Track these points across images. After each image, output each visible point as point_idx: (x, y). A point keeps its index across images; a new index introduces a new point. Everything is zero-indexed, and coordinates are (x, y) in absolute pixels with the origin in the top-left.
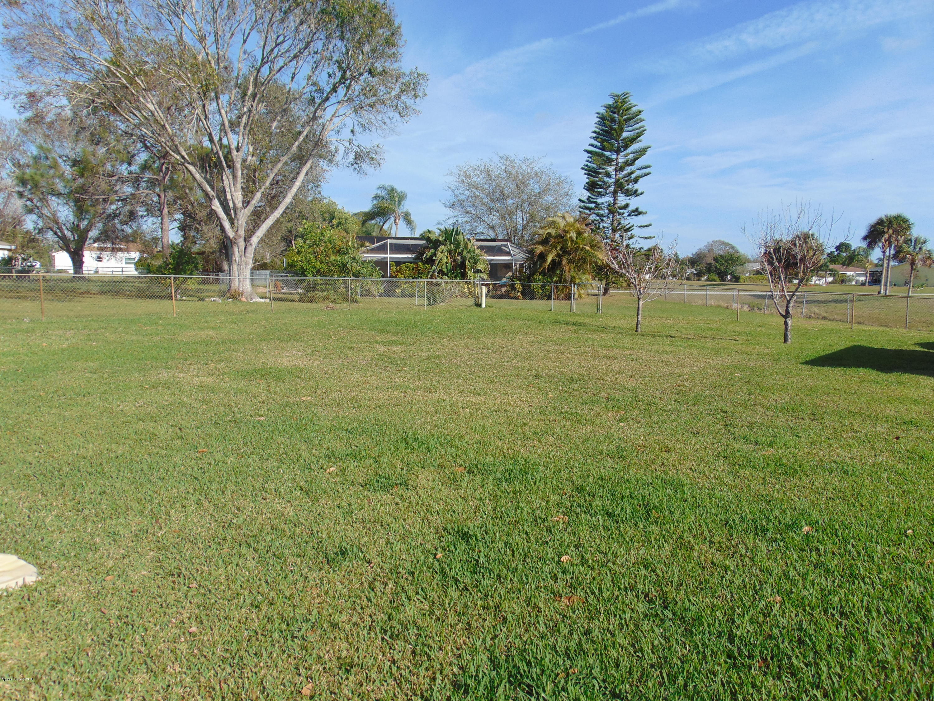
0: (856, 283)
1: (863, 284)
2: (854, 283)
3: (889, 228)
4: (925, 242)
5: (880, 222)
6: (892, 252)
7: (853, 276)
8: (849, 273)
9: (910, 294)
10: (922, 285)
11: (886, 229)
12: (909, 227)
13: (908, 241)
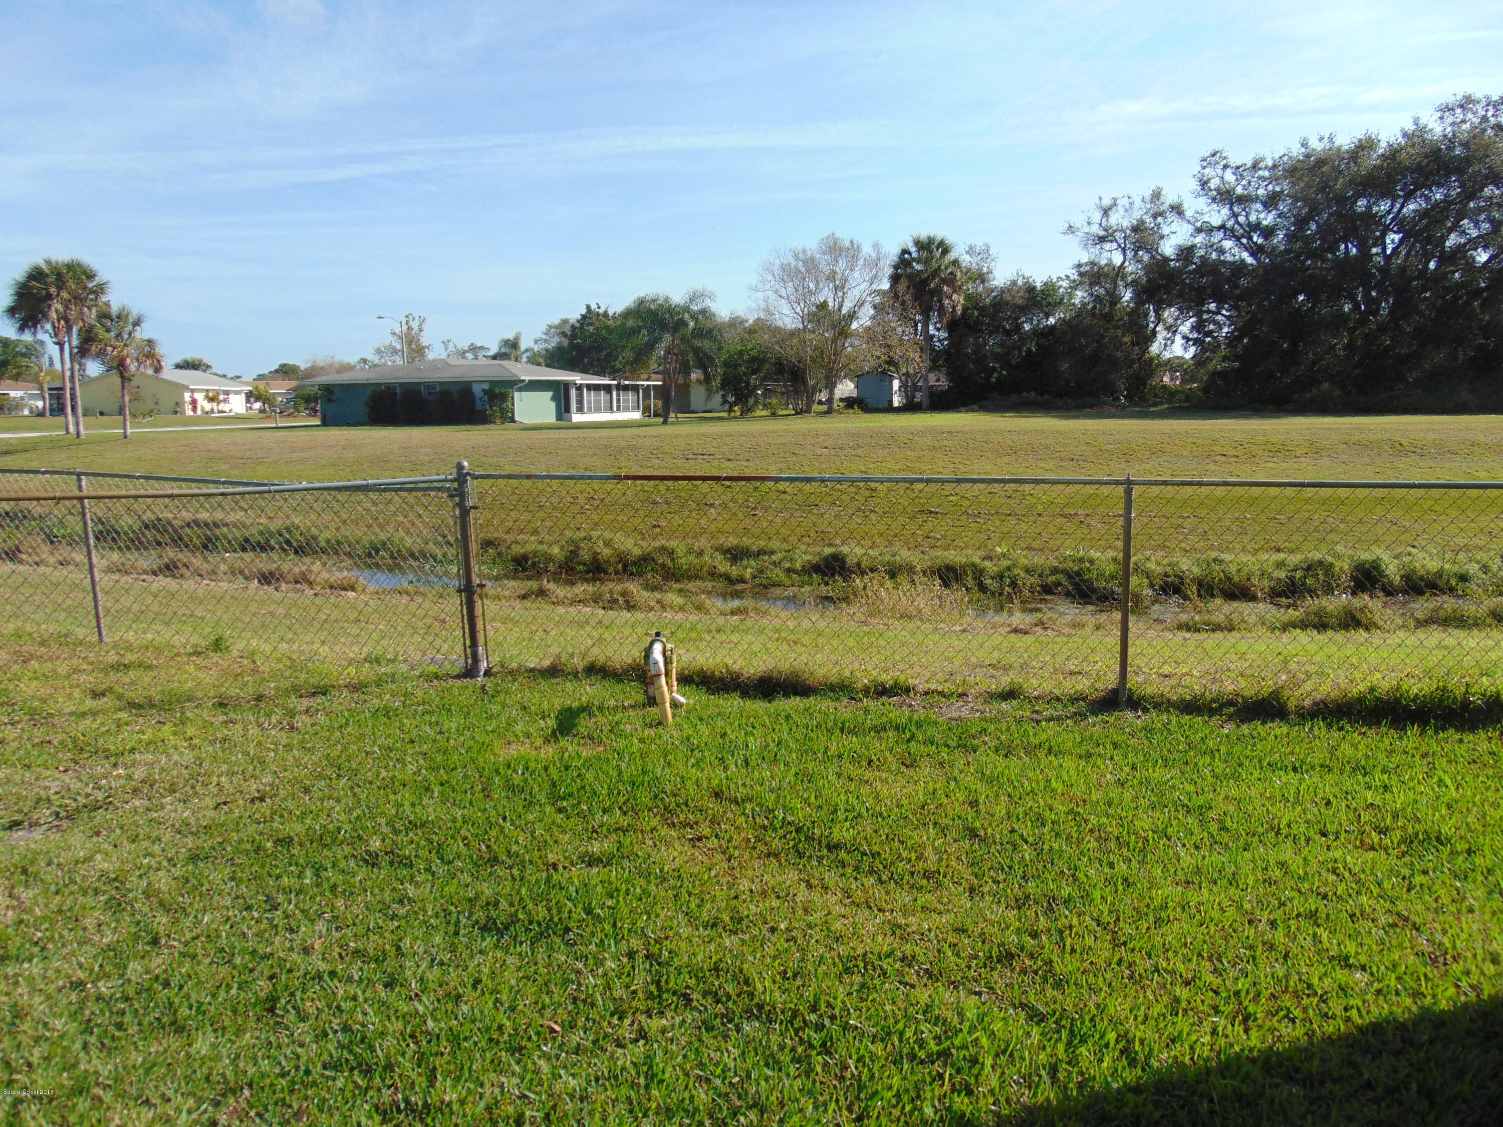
0: (31, 411)
1: (41, 414)
2: (26, 412)
3: (60, 289)
4: (137, 323)
5: (36, 275)
6: (75, 342)
7: (22, 398)
8: (13, 394)
9: (129, 431)
10: (150, 413)
11: (53, 290)
12: (100, 289)
13: (104, 315)
